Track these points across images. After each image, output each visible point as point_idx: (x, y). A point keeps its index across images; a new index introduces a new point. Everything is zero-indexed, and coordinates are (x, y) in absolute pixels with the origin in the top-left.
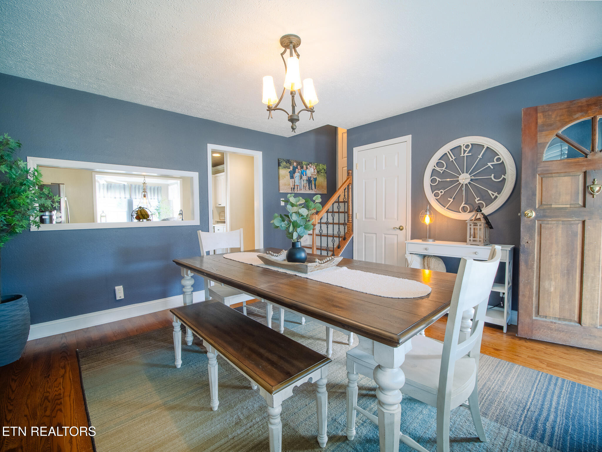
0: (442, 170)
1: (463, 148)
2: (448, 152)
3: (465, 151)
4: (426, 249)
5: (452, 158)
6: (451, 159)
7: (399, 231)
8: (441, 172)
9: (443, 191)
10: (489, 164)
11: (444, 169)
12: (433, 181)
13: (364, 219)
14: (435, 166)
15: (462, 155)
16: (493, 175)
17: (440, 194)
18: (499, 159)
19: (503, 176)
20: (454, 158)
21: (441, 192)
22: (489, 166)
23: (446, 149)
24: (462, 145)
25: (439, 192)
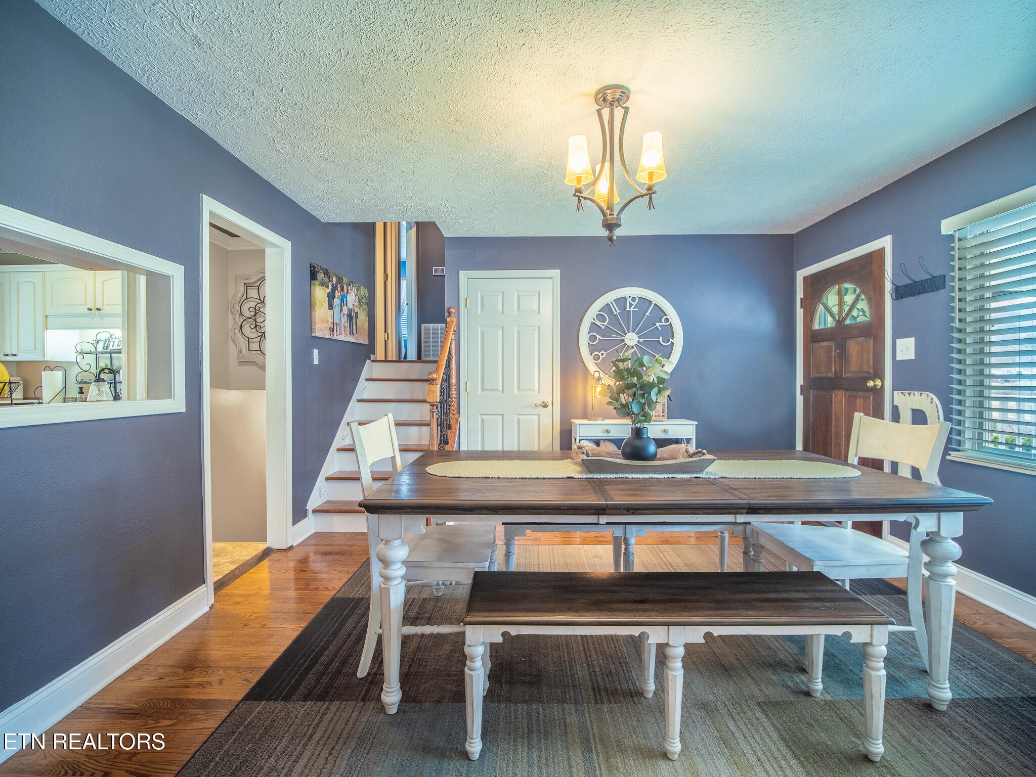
0: (603, 325)
1: (629, 300)
2: (612, 303)
3: (631, 305)
4: (607, 432)
5: (616, 311)
6: (615, 313)
7: (541, 408)
8: (603, 327)
9: (605, 353)
10: (658, 324)
11: (605, 324)
12: (592, 338)
13: (479, 392)
14: (594, 319)
15: (628, 309)
16: (661, 337)
17: (601, 357)
18: (667, 320)
19: (671, 340)
20: (618, 311)
21: (603, 354)
22: (657, 327)
23: (609, 298)
24: (628, 297)
25: (600, 354)
